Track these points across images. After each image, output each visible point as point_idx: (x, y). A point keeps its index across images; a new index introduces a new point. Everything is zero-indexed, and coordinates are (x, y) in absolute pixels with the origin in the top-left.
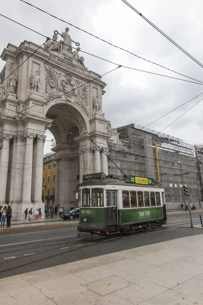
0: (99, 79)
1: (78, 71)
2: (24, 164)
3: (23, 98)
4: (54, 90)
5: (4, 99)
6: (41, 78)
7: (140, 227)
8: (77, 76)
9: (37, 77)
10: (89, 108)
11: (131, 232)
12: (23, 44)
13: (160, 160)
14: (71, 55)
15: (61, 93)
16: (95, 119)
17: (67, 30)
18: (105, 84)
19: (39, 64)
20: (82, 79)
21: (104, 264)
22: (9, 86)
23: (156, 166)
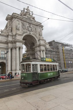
0: (41, 24)
1: (33, 22)
2: (16, 57)
3: (14, 34)
4: (25, 30)
5: (8, 34)
6: (20, 26)
7: (49, 80)
8: (33, 24)
9: (19, 26)
10: (38, 35)
11: (45, 82)
12: (13, 14)
13: (65, 53)
14: (30, 17)
15: (27, 31)
16: (40, 39)
17: (28, 7)
18: (43, 26)
19: (19, 21)
20: (35, 25)
21: (47, 91)
22: (9, 30)
23: (63, 55)
